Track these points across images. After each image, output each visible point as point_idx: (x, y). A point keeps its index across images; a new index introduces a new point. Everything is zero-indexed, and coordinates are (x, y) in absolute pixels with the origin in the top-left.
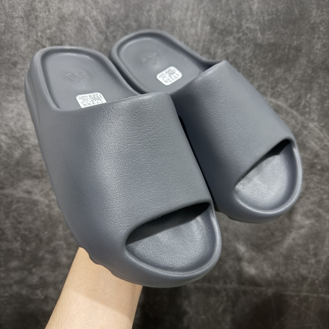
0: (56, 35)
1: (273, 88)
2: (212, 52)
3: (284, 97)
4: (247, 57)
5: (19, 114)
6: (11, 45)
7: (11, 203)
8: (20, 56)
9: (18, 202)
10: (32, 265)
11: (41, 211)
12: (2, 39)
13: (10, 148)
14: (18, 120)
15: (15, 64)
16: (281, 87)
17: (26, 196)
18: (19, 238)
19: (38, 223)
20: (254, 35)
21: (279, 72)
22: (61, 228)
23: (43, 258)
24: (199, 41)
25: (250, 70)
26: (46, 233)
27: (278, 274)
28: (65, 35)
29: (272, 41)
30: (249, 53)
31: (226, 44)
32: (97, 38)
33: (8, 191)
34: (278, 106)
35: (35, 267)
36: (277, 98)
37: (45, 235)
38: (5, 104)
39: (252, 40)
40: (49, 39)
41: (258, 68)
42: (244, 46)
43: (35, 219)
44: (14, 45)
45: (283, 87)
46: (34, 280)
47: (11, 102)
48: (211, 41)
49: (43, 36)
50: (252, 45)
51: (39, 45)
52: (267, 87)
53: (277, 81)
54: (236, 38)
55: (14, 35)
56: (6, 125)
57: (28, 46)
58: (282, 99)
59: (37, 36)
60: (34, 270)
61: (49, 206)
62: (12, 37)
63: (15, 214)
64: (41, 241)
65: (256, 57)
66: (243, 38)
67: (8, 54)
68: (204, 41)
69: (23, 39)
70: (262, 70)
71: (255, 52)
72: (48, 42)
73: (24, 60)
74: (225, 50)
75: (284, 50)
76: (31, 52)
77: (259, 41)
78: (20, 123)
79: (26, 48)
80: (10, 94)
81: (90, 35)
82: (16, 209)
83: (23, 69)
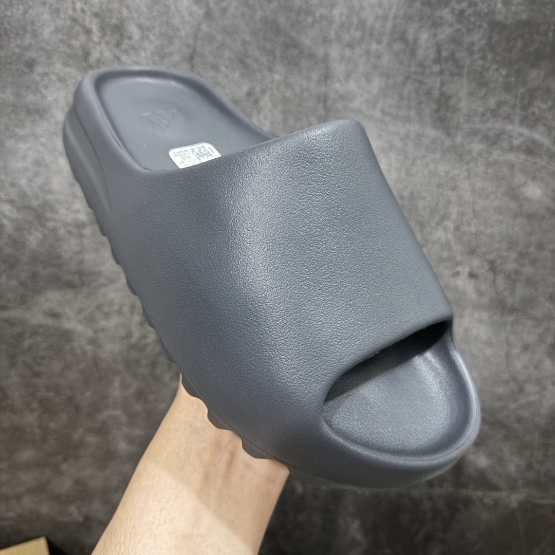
0: (110, 7)
1: (524, 108)
2: (411, 38)
3: (545, 125)
4: (476, 48)
5: (38, 163)
6: (24, 29)
7: (20, 337)
8: (41, 49)
9: (34, 334)
10: (60, 457)
11: (79, 351)
12: (6, 16)
13: (19, 229)
14: (36, 174)
15: (30, 65)
16: (541, 105)
17: (50, 322)
18: (35, 405)
19: (73, 375)
20: (489, 5)
21: (535, 76)
22: (116, 383)
23: (81, 444)
24: (385, 18)
25: (481, 73)
26: (88, 394)
27: (530, 466)
28: (128, 8)
29: (524, 17)
30: (480, 40)
31: (436, 24)
32: (191, 14)
33: (15, 313)
34: (534, 142)
35: (65, 460)
36: (532, 127)
37: (86, 398)
38: (10, 143)
39: (486, 15)
40: (96, 15)
41: (497, 70)
42: (472, 27)
43: (67, 367)
44: (29, 28)
45: (544, 106)
46: (64, 485)
47: (22, 139)
48: (409, 18)
49: (85, 8)
50: (485, 25)
51: (77, 28)
52: (514, 107)
53: (532, 94)
54: (457, 12)
55: (30, 7)
56: (13, 185)
57: (57, 30)
58: (541, 128)
59: (74, 9)
60: (64, 467)
61: (93, 342)
62: (25, 12)
63: (28, 358)
64: (78, 409)
65: (492, 49)
66: (469, 12)
67: (17, 46)
68: (395, 17)
69: (47, 16)
70: (504, 72)
71: (490, 38)
72: (95, 21)
73: (49, 57)
74: (435, 35)
75: (546, 34)
76: (62, 41)
77: (499, 18)
78: (39, 181)
79: (52, 33)
80: (21, 124)
81: (176, 6)
82: (29, 349)
83: (47, 74)
